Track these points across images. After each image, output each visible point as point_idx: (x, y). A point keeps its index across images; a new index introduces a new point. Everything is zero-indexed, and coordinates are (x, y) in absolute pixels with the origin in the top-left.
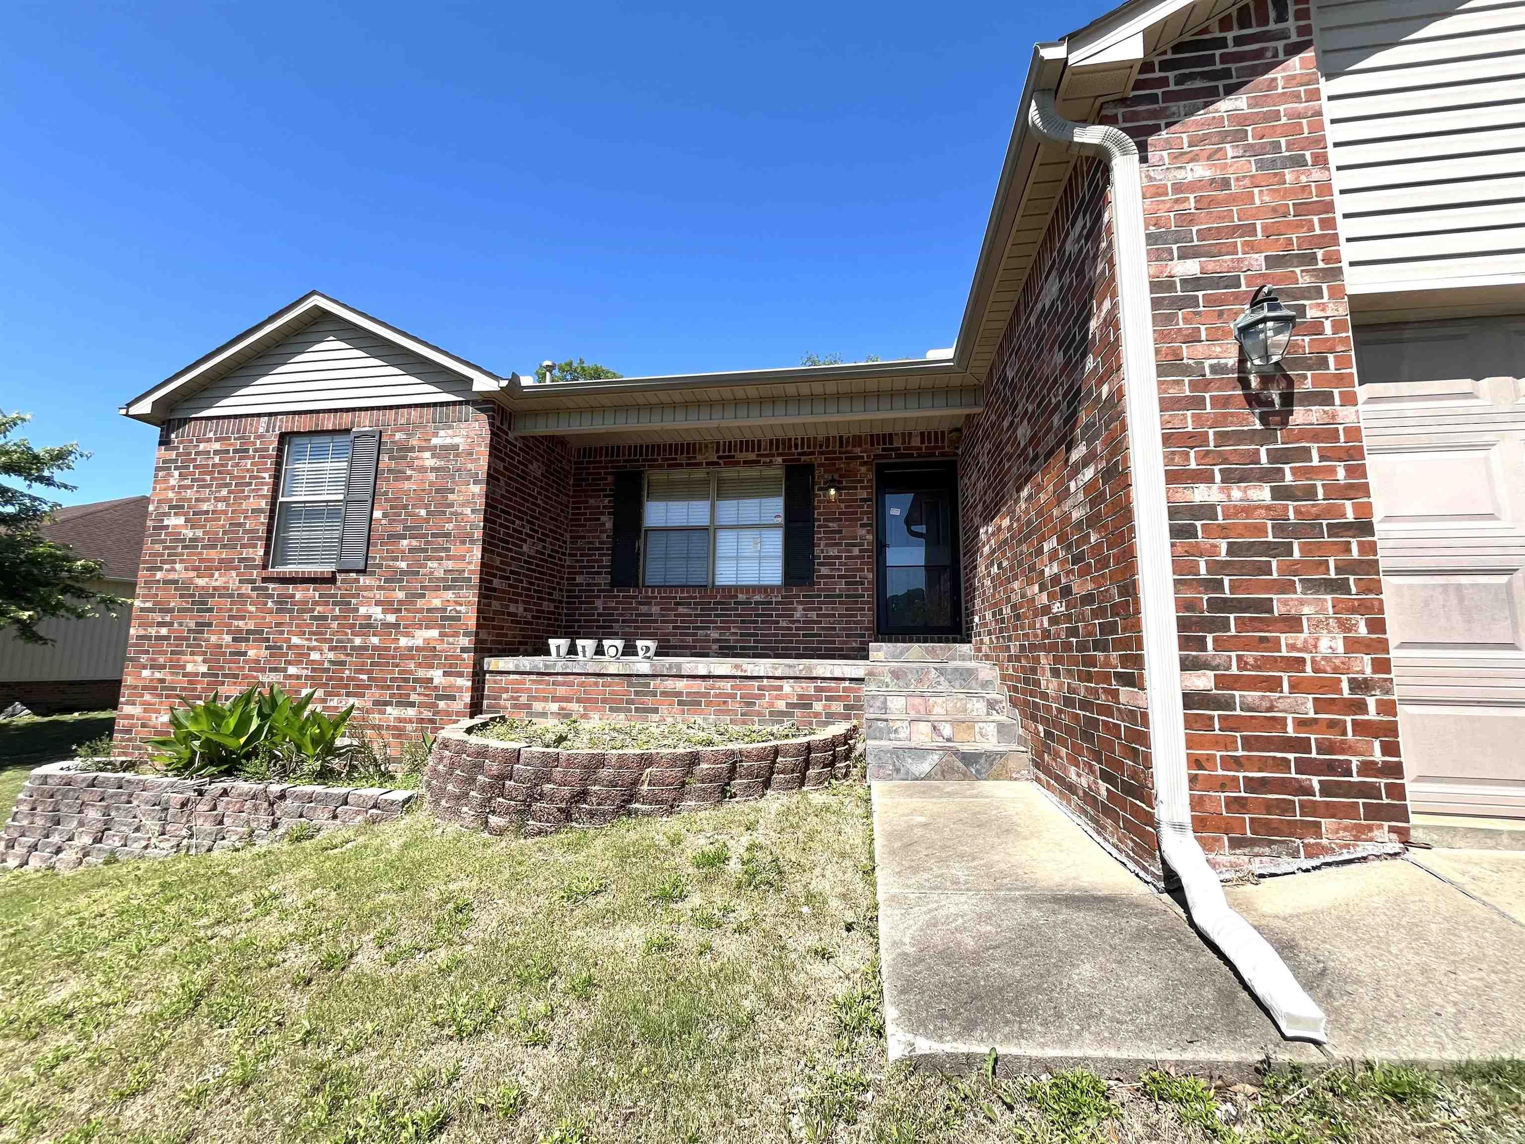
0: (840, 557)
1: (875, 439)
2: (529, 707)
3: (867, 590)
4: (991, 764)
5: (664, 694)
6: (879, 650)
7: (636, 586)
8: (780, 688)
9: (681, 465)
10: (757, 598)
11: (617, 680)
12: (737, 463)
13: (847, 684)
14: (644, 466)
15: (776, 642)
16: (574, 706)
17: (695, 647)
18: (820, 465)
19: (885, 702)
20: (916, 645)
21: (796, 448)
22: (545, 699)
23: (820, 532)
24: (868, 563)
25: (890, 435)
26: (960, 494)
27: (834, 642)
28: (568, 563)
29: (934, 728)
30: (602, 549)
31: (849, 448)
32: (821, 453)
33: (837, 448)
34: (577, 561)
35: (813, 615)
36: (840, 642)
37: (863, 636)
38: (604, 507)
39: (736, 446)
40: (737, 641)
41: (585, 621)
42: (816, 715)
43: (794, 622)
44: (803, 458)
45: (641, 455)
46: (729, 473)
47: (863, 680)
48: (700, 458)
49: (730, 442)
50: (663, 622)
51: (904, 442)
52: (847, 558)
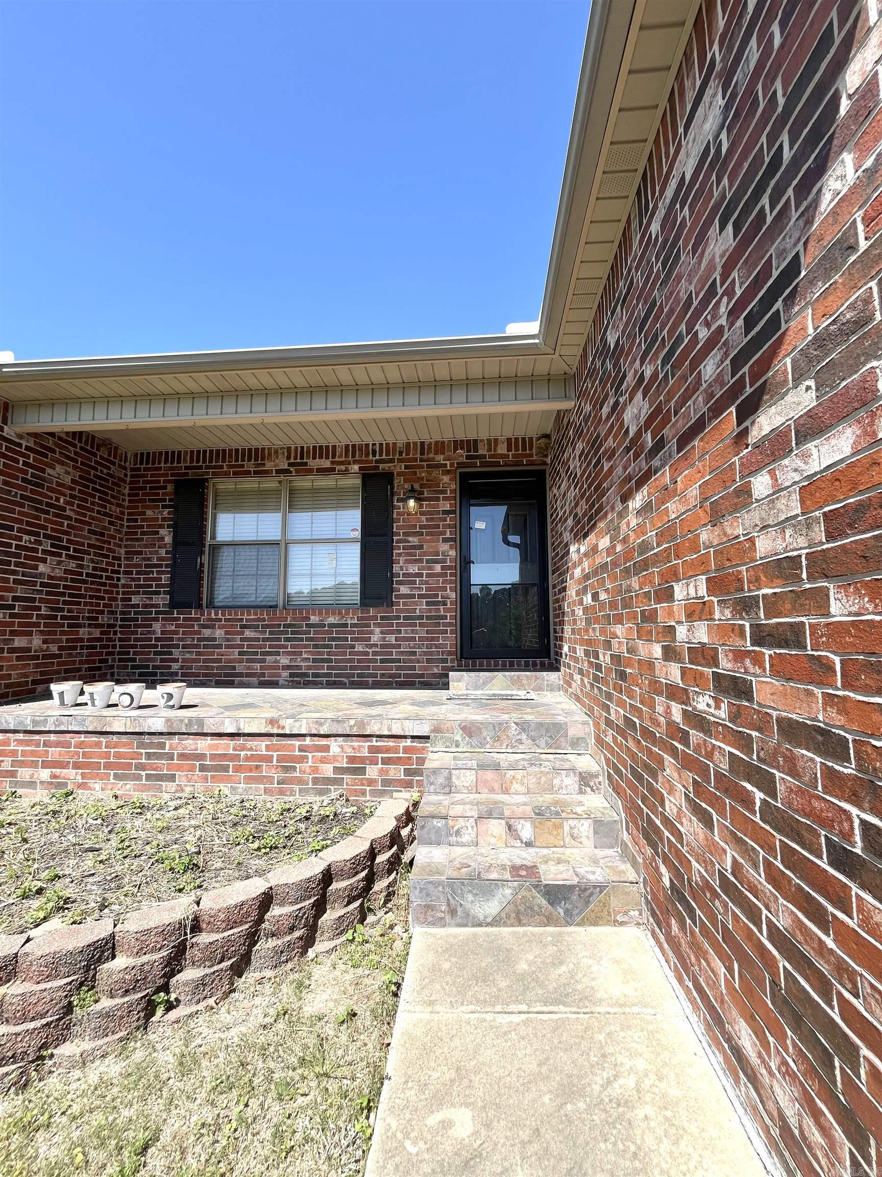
0: (420, 575)
1: (458, 444)
2: (13, 774)
3: (449, 610)
4: (587, 902)
5: (182, 756)
6: (459, 681)
7: (199, 606)
8: (327, 749)
9: (248, 472)
10: (332, 620)
12: (310, 471)
13: (408, 742)
14: (208, 473)
15: (352, 668)
17: (263, 675)
18: (399, 474)
19: (449, 778)
20: (500, 674)
21: (374, 455)
23: (399, 548)
24: (451, 582)
25: (475, 441)
26: (549, 507)
27: (414, 668)
28: (123, 581)
29: (510, 827)
30: (161, 566)
31: (431, 456)
32: (400, 461)
33: (418, 456)
34: (133, 579)
35: (392, 639)
36: (421, 668)
37: (445, 661)
38: (164, 519)
39: (308, 451)
40: (309, 668)
41: (142, 646)
42: (371, 782)
43: (371, 646)
44: (381, 466)
45: (204, 461)
46: (304, 482)
47: (427, 737)
48: (269, 465)
49: (302, 448)
50: (227, 647)
51: (489, 450)
52: (428, 575)
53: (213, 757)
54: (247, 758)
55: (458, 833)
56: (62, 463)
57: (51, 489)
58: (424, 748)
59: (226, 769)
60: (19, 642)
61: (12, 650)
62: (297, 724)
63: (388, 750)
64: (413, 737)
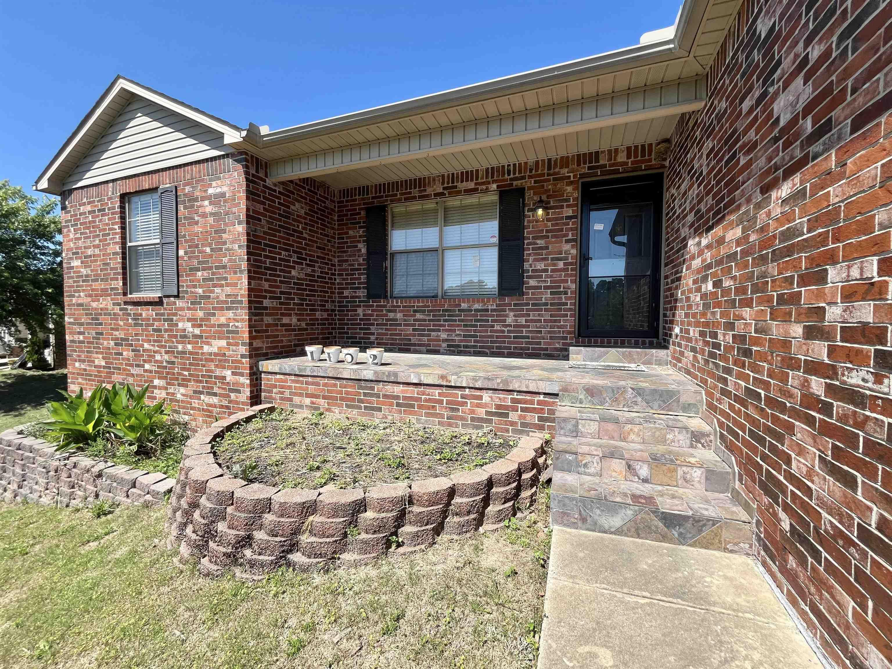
0: (546, 271)
1: (581, 158)
2: (291, 400)
3: (570, 298)
4: (700, 531)
5: (385, 396)
6: (578, 354)
7: (386, 297)
8: (480, 398)
9: (414, 198)
10: (477, 306)
11: (350, 383)
12: (459, 193)
13: (542, 397)
14: (387, 200)
15: (492, 342)
16: (321, 401)
17: (429, 345)
18: (530, 188)
19: (576, 425)
20: (614, 350)
21: (509, 174)
22: (301, 395)
23: (529, 249)
24: (571, 275)
25: (597, 153)
26: (665, 206)
27: (539, 343)
28: (338, 281)
29: (629, 466)
30: (360, 269)
31: (557, 170)
32: (530, 177)
33: (546, 171)
34: (344, 279)
35: (522, 321)
36: (545, 343)
37: (565, 338)
38: (360, 237)
39: (457, 177)
40: (461, 341)
41: (352, 324)
42: (513, 424)
43: (507, 326)
44: (515, 183)
45: (384, 192)
46: (454, 202)
47: (557, 395)
48: (429, 191)
49: (453, 174)
50: (405, 325)
51: (610, 159)
52: (553, 271)
53: (405, 398)
54: (426, 401)
55: (585, 465)
56: (299, 201)
57: (294, 220)
58: (554, 403)
59: (413, 406)
60: (285, 320)
61: (283, 325)
62: (460, 380)
63: (525, 402)
64: (545, 394)
